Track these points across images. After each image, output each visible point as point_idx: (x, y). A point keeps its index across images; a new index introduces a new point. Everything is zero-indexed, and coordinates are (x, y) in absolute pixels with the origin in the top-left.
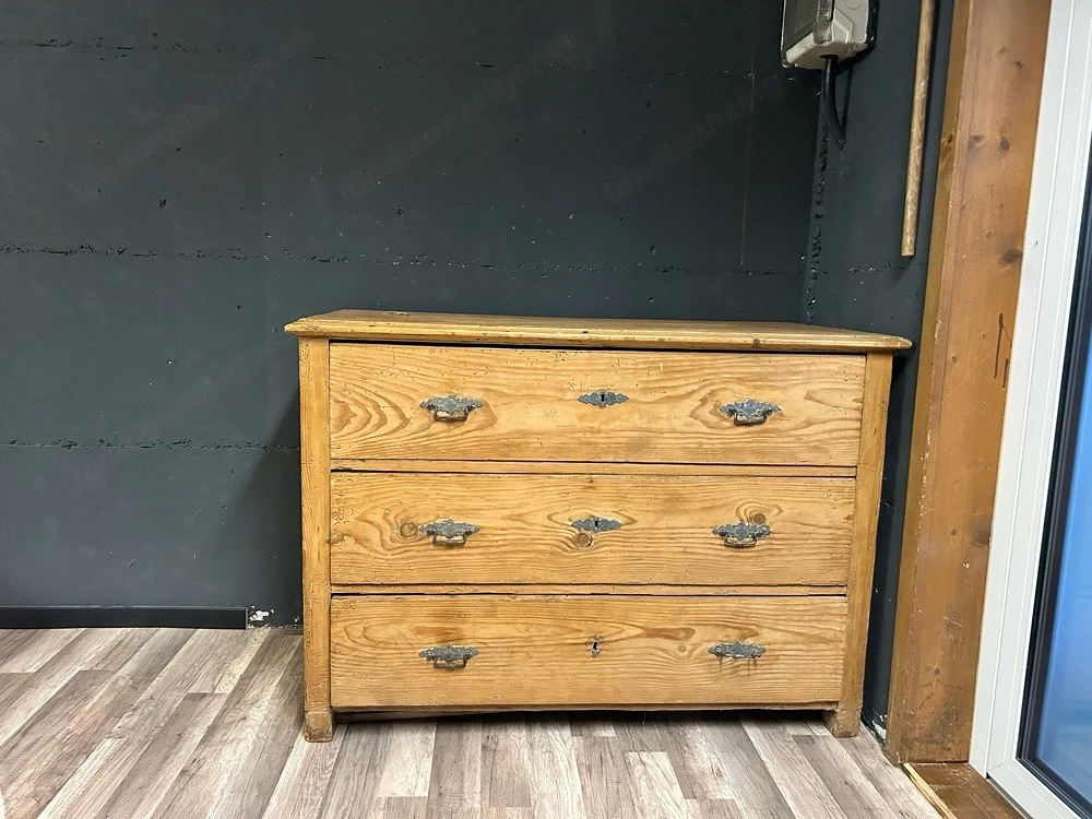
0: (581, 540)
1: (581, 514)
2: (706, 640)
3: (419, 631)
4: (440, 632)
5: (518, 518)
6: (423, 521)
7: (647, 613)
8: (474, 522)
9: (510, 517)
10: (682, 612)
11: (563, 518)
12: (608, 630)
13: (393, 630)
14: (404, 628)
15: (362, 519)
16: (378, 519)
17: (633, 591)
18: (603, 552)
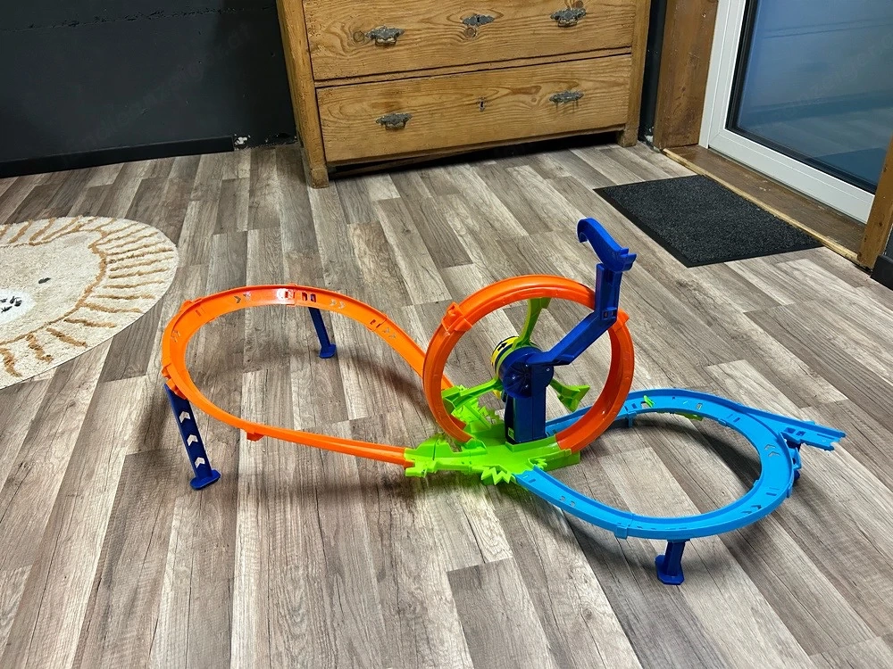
0: (470, 33)
1: (468, 14)
2: (548, 92)
3: (374, 106)
4: (388, 105)
5: (428, 21)
6: (367, 29)
7: (512, 79)
8: (401, 27)
9: (422, 21)
10: (534, 75)
11: (457, 18)
12: (489, 93)
13: (358, 107)
14: (365, 105)
15: (328, 31)
16: (338, 31)
17: (502, 65)
18: (483, 40)
